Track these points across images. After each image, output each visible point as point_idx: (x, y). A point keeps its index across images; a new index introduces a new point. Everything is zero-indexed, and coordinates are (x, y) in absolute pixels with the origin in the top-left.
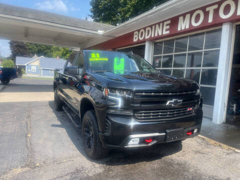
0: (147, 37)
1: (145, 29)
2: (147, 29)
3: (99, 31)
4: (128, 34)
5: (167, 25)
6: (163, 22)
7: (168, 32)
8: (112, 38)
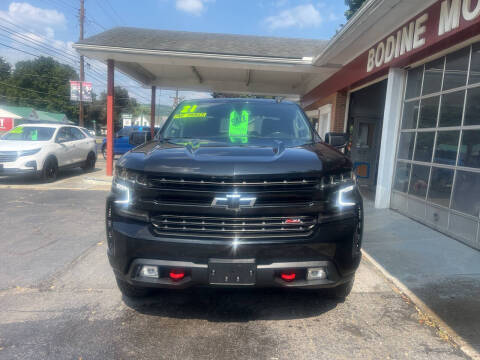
0: (388, 59)
1: (384, 41)
2: (389, 40)
3: (305, 58)
4: (360, 56)
5: (422, 25)
6: (414, 20)
7: (422, 42)
8: (337, 70)
